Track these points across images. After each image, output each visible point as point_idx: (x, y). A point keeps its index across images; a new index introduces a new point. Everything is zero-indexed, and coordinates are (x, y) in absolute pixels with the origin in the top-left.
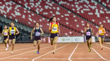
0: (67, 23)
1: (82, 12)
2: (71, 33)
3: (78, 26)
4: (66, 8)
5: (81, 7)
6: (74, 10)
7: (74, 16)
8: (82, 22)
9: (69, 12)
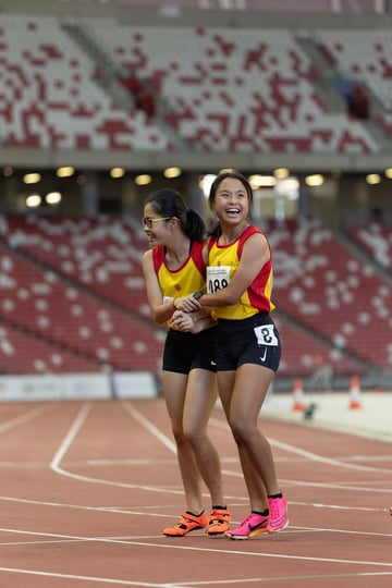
0: (43, 322)
1: (102, 275)
2: (57, 359)
3: (85, 332)
4: (36, 260)
5: (98, 256)
6: (68, 267)
7: (72, 294)
8: (103, 315)
9: (51, 277)
